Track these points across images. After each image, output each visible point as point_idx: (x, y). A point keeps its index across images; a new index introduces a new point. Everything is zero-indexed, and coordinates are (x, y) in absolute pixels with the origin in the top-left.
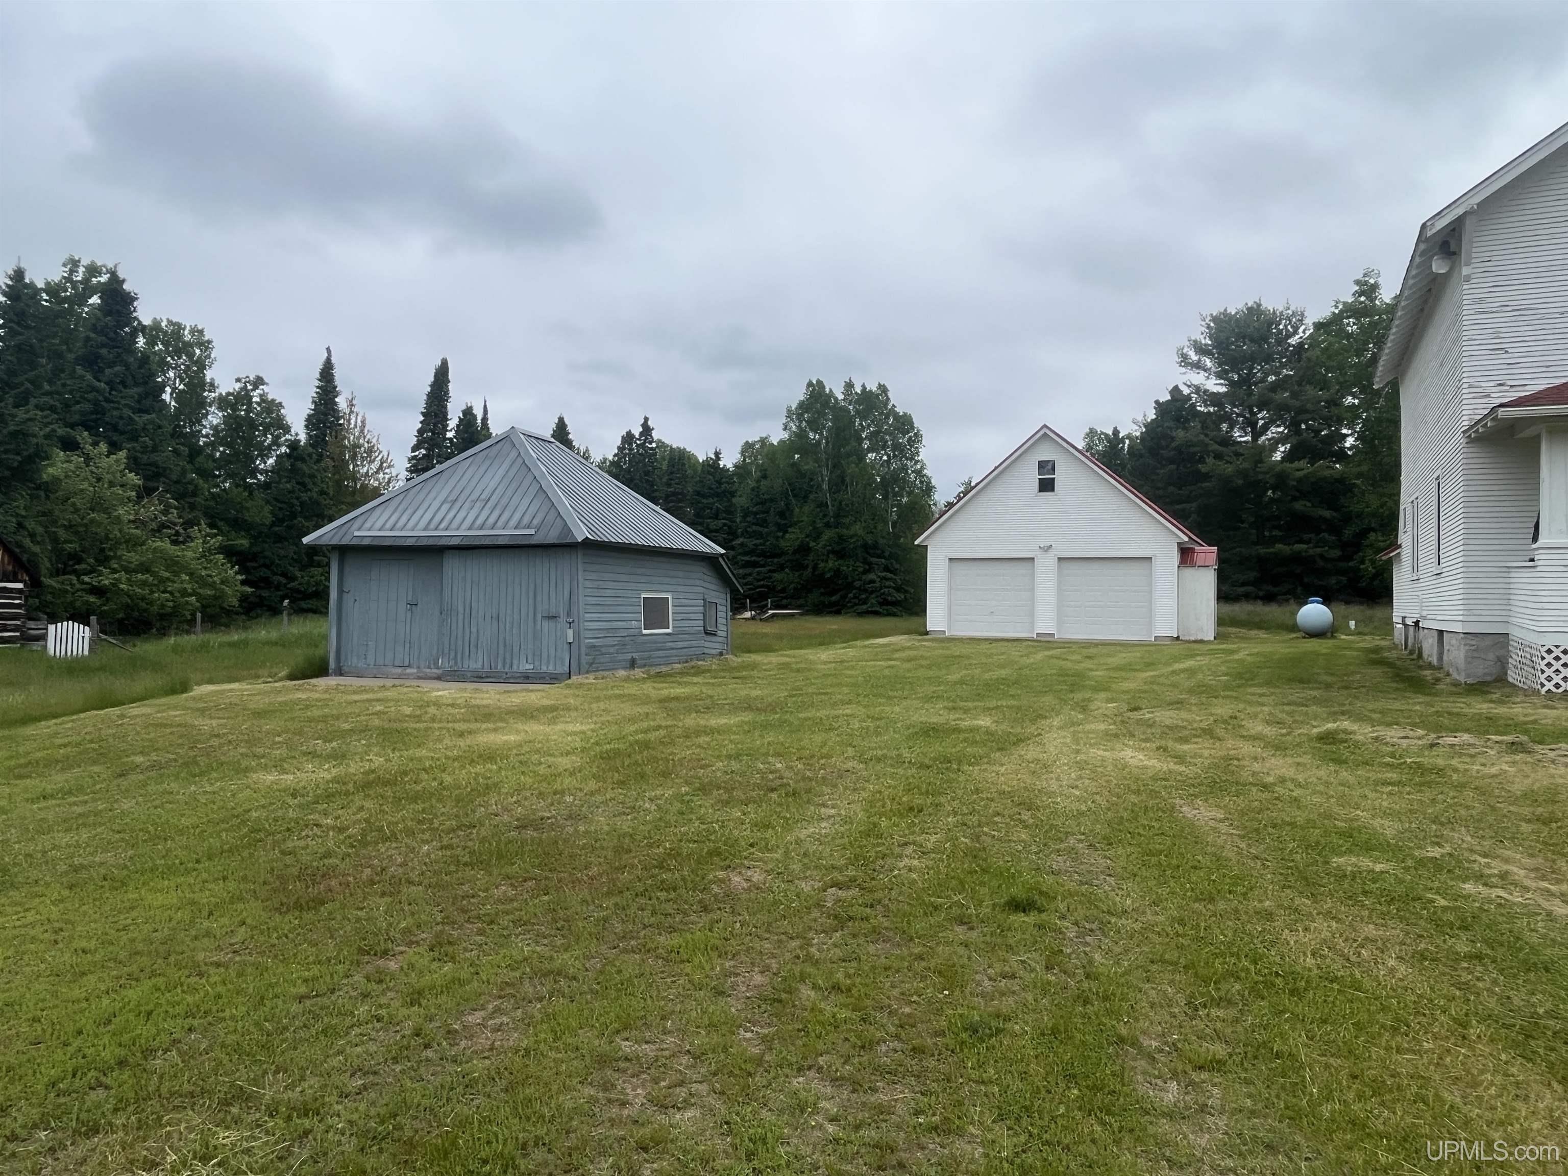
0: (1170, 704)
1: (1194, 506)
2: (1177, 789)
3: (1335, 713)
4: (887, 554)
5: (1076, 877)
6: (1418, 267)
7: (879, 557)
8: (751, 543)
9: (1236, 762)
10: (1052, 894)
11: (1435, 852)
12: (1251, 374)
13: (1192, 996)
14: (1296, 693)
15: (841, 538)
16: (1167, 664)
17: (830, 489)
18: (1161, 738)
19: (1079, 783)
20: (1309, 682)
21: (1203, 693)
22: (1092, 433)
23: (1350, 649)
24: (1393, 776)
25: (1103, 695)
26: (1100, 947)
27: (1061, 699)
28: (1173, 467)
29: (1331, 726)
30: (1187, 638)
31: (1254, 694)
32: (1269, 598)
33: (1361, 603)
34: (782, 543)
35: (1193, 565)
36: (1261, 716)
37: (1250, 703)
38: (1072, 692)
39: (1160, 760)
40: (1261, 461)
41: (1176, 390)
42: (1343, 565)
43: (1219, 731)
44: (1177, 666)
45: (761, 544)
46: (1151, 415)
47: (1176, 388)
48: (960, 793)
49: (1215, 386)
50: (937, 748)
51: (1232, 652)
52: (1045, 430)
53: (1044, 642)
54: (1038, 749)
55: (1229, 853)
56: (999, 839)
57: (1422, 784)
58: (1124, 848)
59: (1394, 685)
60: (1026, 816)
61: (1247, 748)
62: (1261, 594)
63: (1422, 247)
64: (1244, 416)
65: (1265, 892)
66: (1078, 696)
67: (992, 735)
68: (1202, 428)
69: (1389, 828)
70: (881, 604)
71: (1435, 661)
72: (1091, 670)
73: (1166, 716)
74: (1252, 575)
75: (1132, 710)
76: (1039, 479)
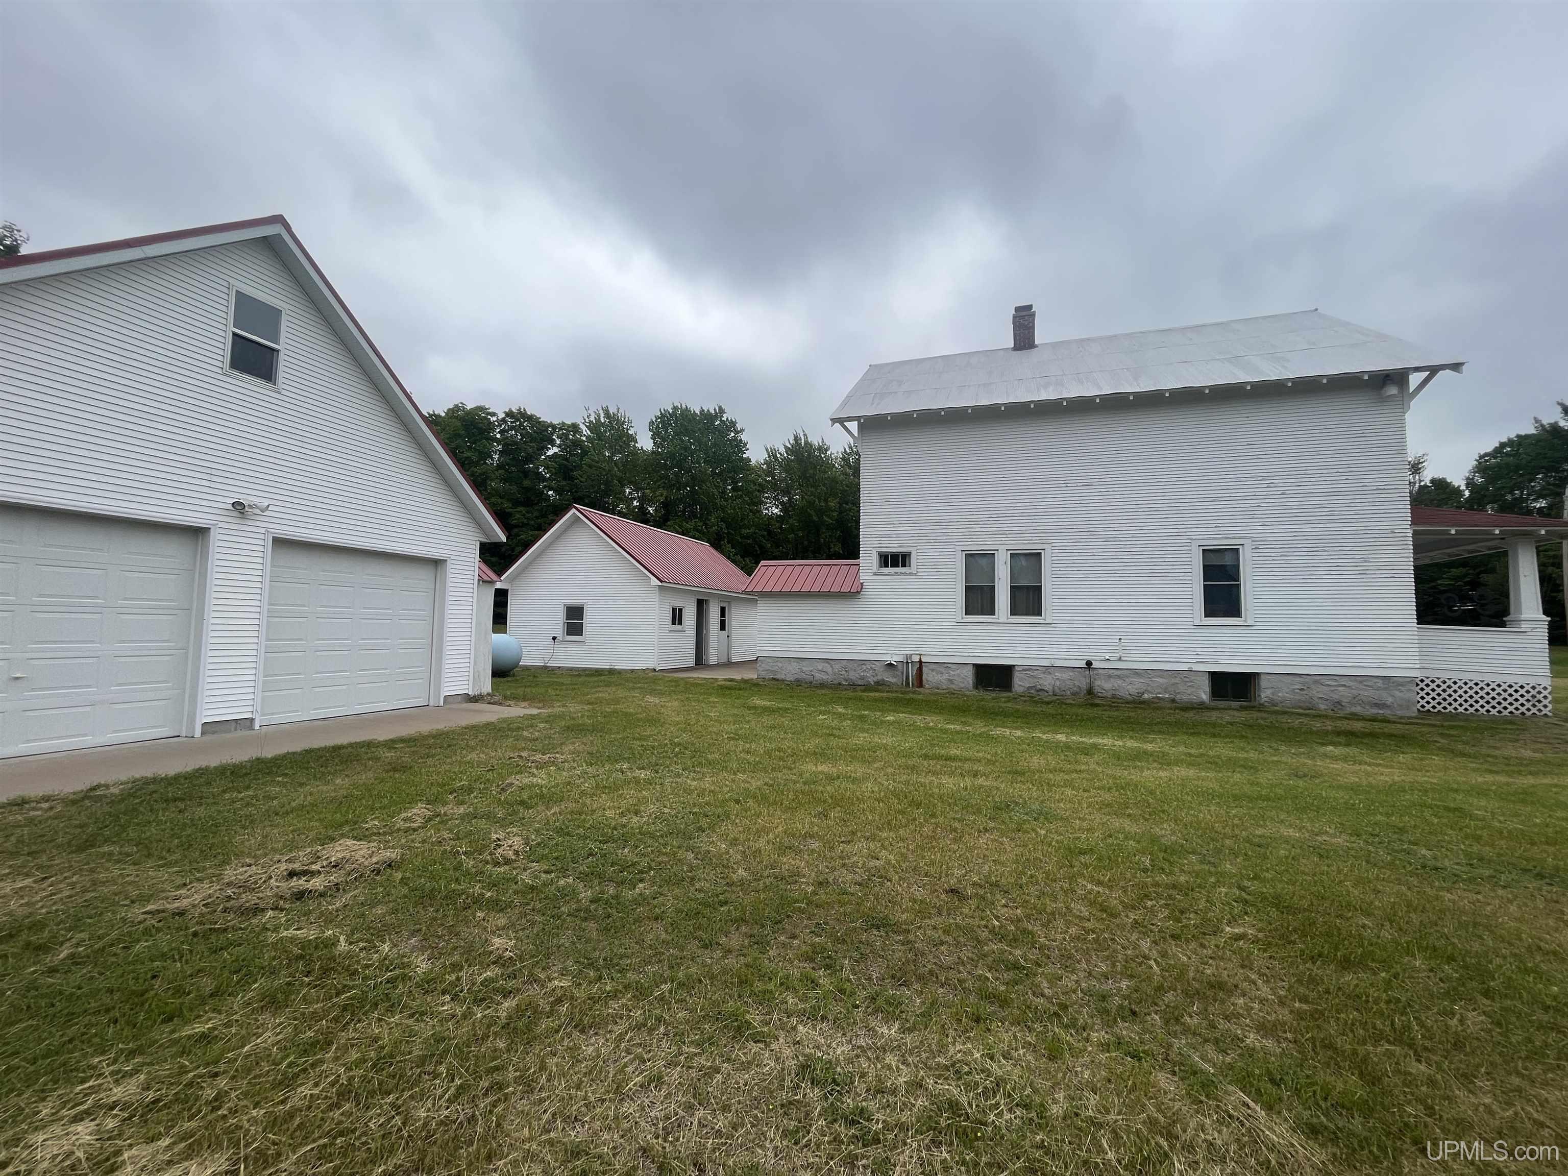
76: (235, 334)
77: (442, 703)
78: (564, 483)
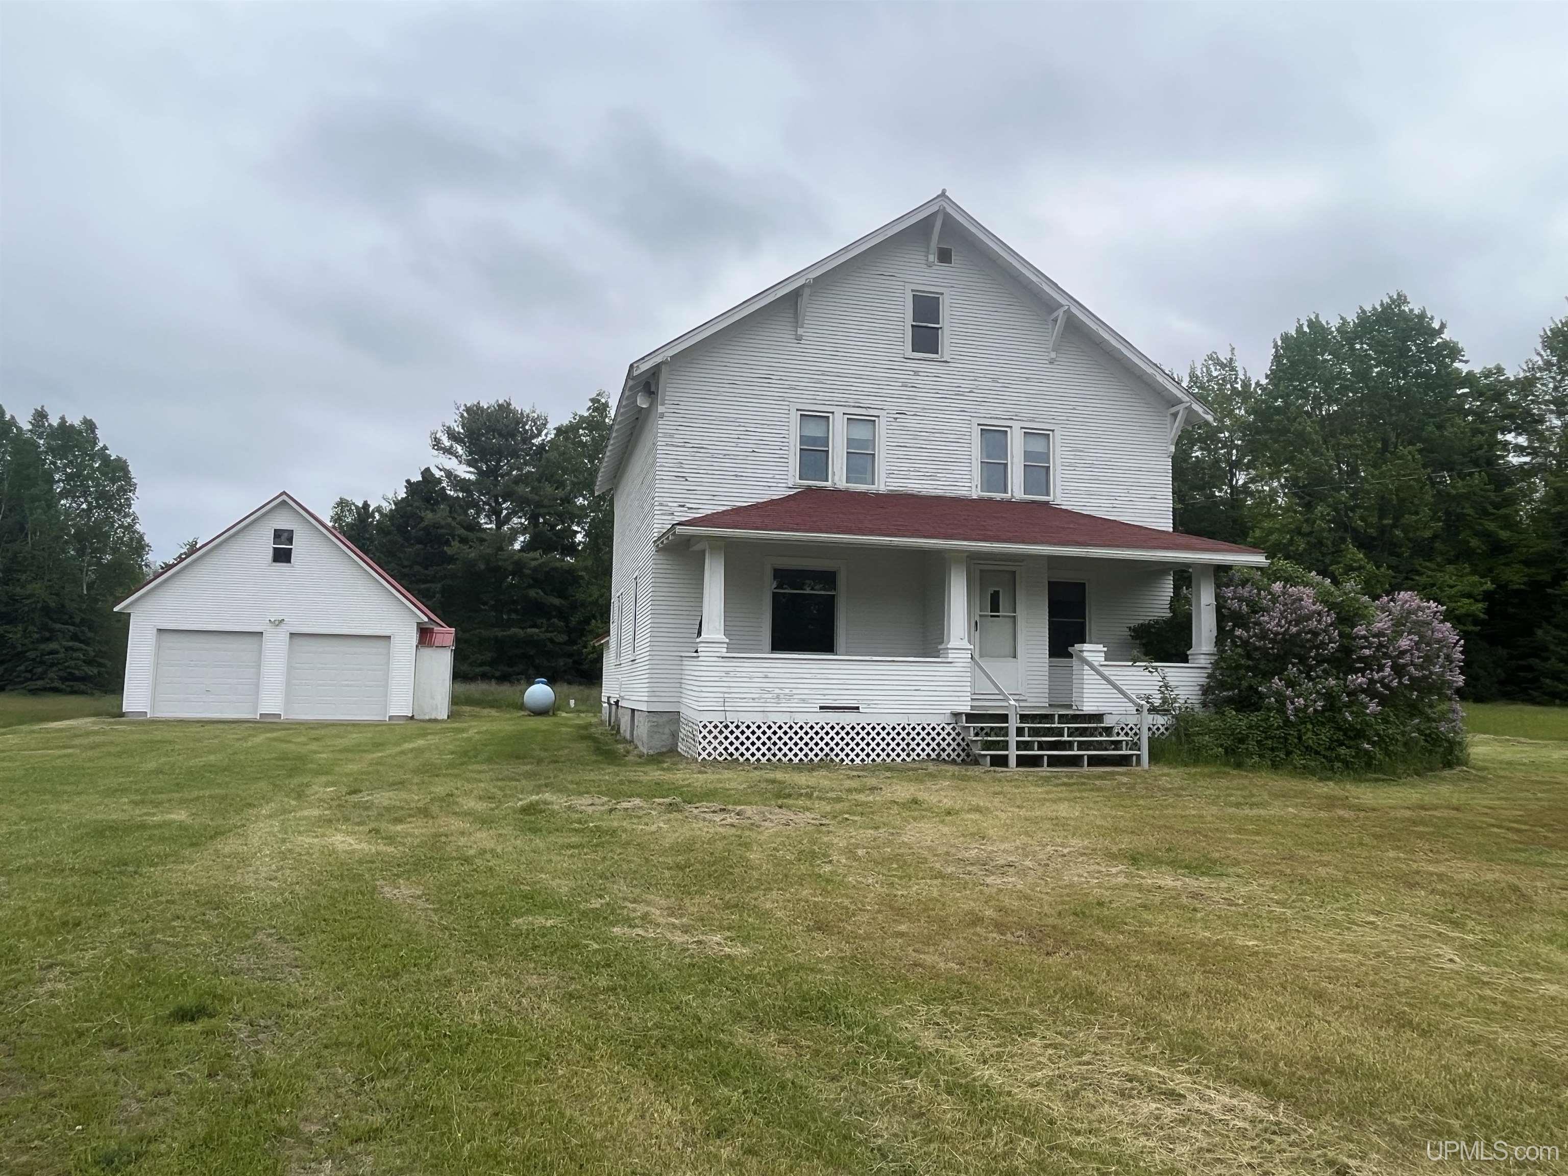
0: (393, 784)
1: (438, 586)
2: (382, 870)
3: (539, 786)
4: (77, 620)
5: (259, 973)
6: (627, 398)
7: (66, 623)
9: (443, 839)
10: (227, 996)
11: (596, 903)
12: (499, 467)
13: (361, 1073)
14: (509, 769)
15: (12, 598)
16: (397, 744)
18: (376, 820)
19: (279, 874)
20: (525, 757)
21: (427, 771)
22: (343, 504)
23: (566, 725)
24: (575, 839)
25: (324, 779)
26: (273, 1043)
27: (275, 785)
28: (420, 546)
29: (534, 798)
30: (421, 717)
31: (472, 771)
32: (504, 678)
33: (580, 684)
35: (431, 645)
36: (475, 792)
37: (468, 780)
38: (290, 776)
39: (370, 843)
40: (501, 549)
41: (426, 473)
42: (568, 648)
43: (435, 809)
44: (407, 746)
46: (402, 494)
47: (428, 470)
48: (132, 898)
49: (465, 472)
50: (113, 849)
51: (463, 730)
52: (284, 497)
53: (268, 723)
54: (239, 842)
55: (421, 927)
56: (176, 946)
57: (596, 846)
58: (316, 936)
59: (594, 758)
60: (212, 916)
61: (456, 824)
62: (498, 674)
63: (631, 383)
64: (490, 505)
65: (448, 961)
66: (295, 781)
67: (186, 829)
68: (450, 512)
69: (563, 887)
70: (63, 680)
71: (628, 736)
72: (315, 752)
73: (384, 798)
74: (488, 656)
75: (350, 793)
76: (274, 548)
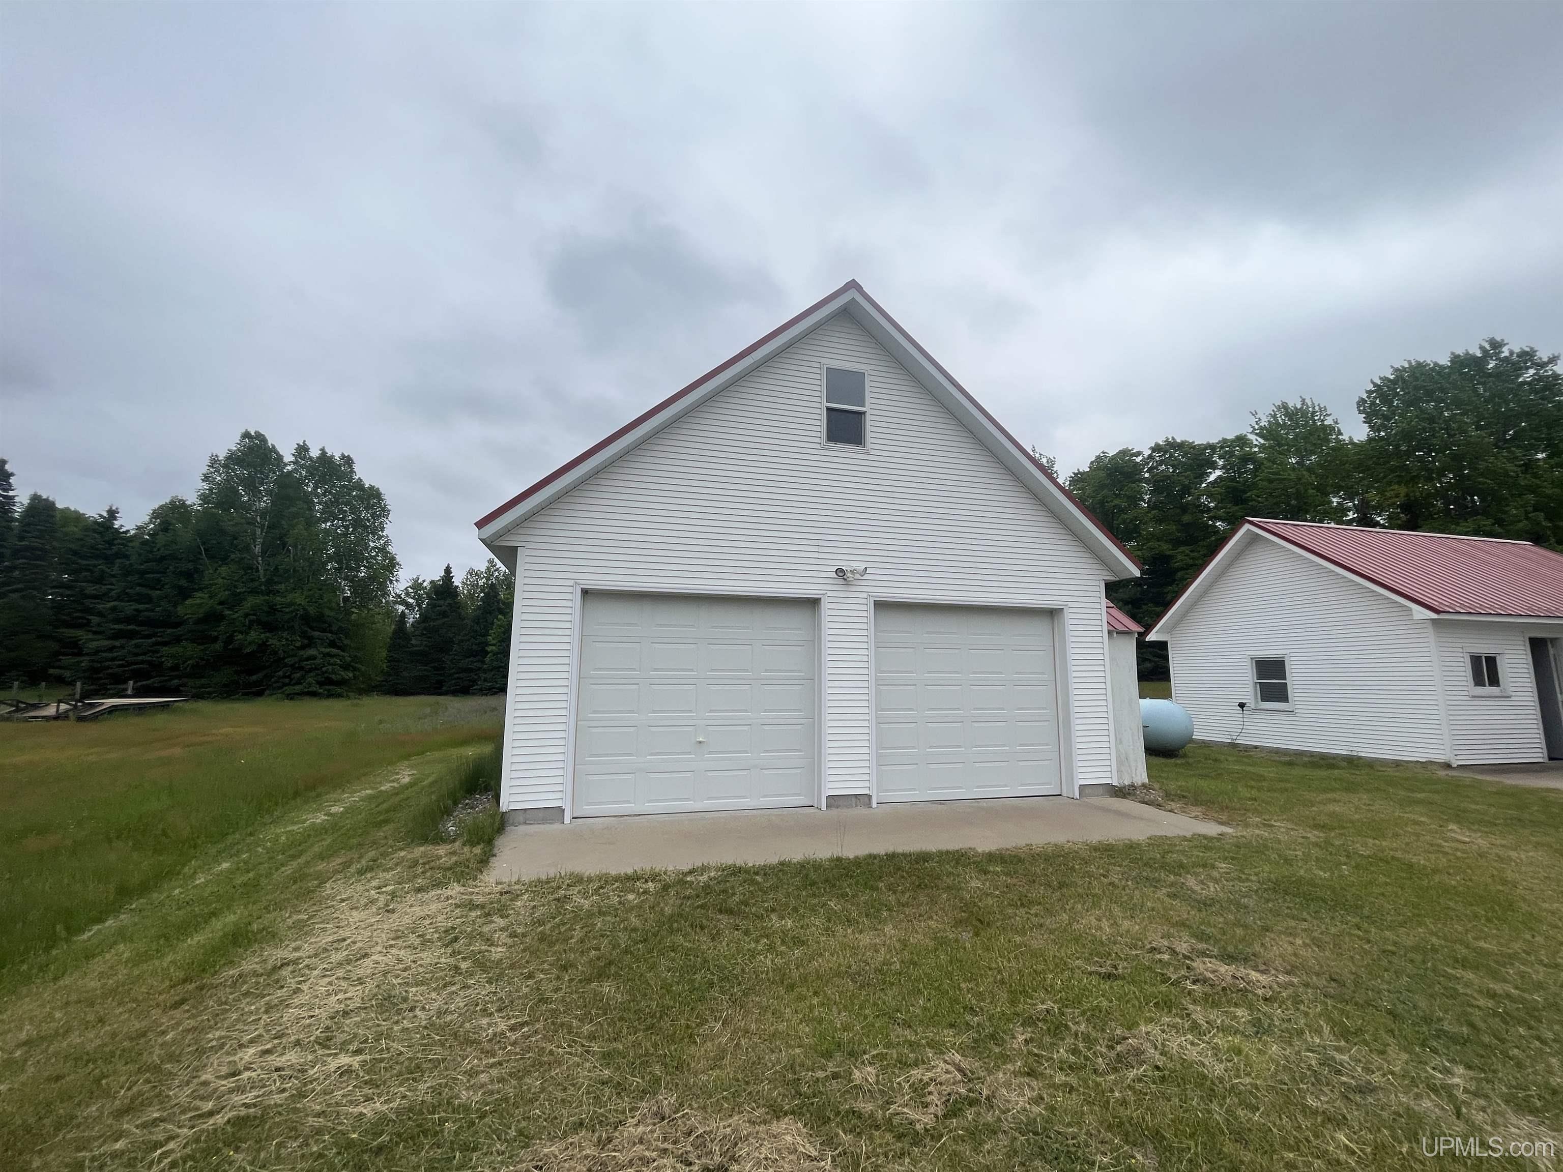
4: (335, 628)
7: (324, 631)
8: (129, 608)
15: (273, 609)
17: (264, 552)
34: (180, 610)
45: (147, 610)
52: (851, 294)
70: (321, 684)
76: (828, 409)
77: (1077, 795)
78: (1236, 508)
